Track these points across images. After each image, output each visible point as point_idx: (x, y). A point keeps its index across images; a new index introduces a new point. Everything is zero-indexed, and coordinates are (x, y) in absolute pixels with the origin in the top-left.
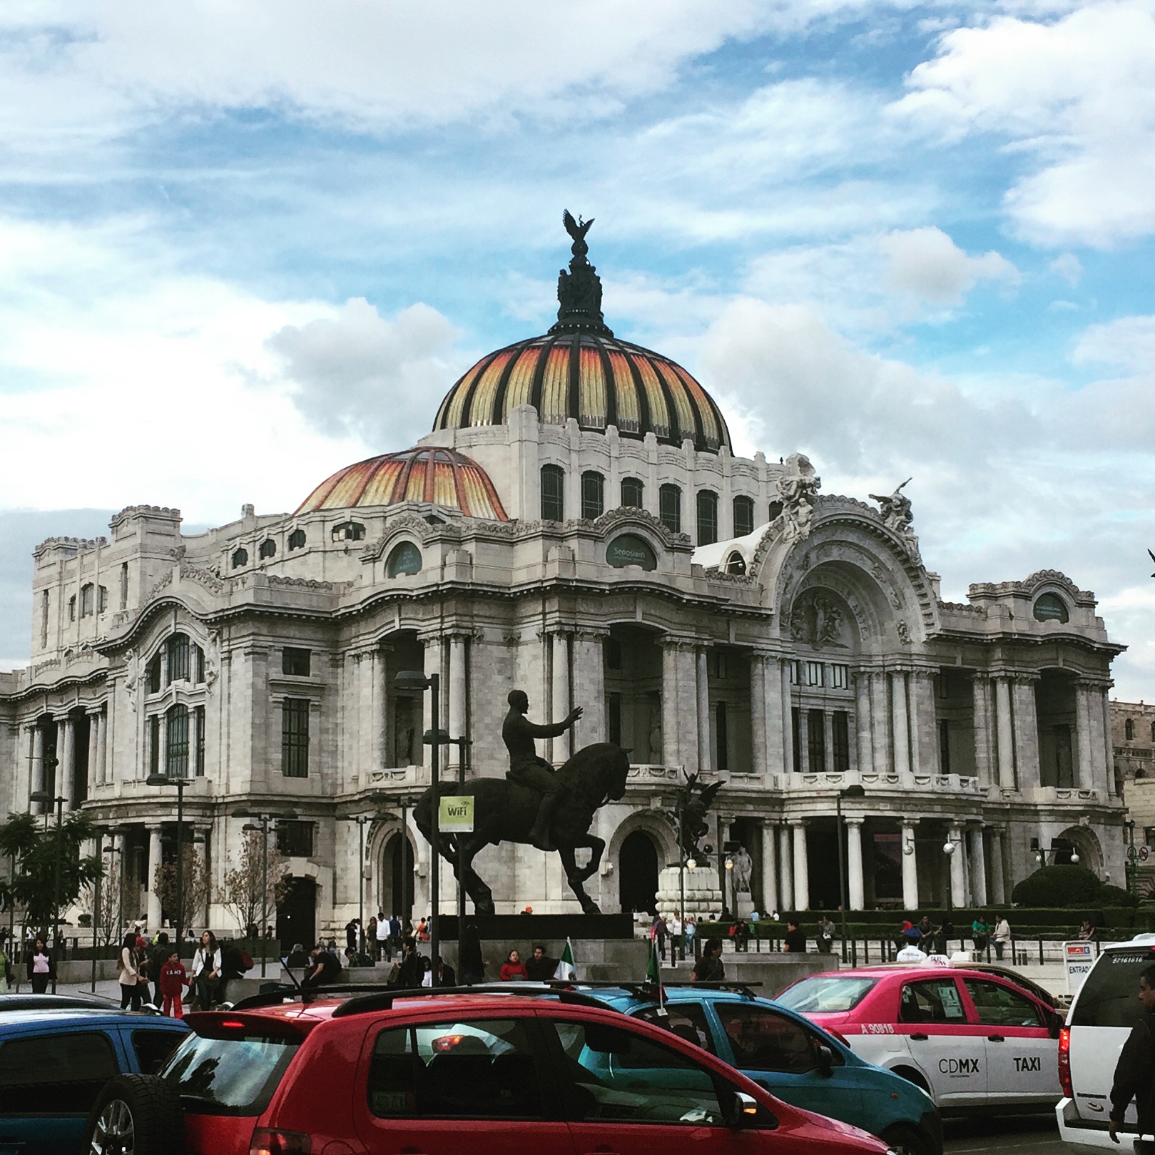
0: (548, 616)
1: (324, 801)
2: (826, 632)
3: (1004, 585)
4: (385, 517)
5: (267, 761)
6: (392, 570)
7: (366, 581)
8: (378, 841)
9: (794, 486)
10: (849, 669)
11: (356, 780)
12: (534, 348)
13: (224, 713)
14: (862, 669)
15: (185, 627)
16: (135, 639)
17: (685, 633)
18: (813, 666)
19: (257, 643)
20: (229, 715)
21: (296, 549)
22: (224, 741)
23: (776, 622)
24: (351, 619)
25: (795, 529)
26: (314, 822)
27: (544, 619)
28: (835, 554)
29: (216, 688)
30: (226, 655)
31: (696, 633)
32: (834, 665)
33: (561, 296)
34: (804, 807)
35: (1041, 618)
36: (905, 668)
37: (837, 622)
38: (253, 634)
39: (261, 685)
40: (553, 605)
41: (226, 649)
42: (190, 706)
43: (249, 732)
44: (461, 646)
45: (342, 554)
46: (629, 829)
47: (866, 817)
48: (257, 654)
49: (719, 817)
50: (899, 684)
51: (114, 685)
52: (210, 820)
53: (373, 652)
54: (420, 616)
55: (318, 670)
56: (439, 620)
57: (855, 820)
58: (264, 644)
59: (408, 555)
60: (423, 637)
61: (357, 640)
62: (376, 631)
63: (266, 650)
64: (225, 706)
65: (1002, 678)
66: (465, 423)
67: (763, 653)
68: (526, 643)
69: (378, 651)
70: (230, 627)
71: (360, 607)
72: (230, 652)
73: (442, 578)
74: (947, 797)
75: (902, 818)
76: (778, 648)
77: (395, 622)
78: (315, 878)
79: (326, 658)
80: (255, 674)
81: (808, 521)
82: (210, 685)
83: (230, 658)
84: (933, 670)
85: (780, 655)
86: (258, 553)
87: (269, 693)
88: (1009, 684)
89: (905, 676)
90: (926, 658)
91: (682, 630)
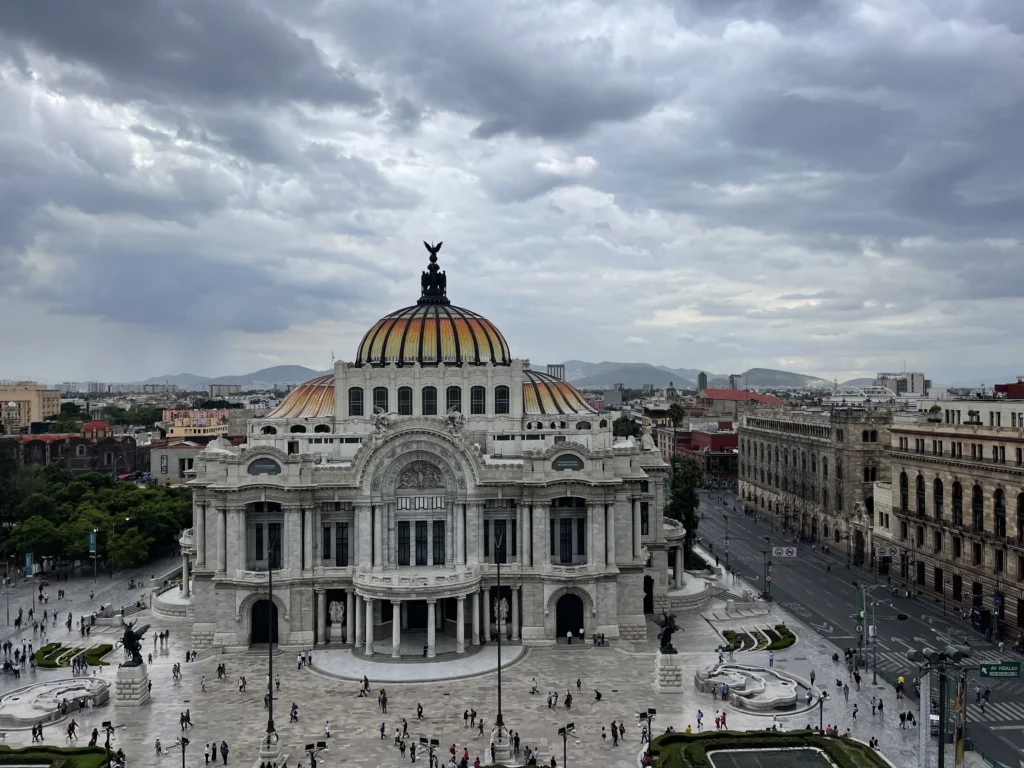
2: (431, 481)
17: (292, 504)
18: (421, 499)
23: (367, 488)
32: (435, 497)
37: (435, 476)
49: (315, 591)
50: (459, 511)
65: (524, 505)
67: (359, 504)
76: (369, 501)
84: (481, 502)
85: (369, 505)
88: (531, 508)
89: (464, 506)
90: (476, 496)
91: (291, 502)
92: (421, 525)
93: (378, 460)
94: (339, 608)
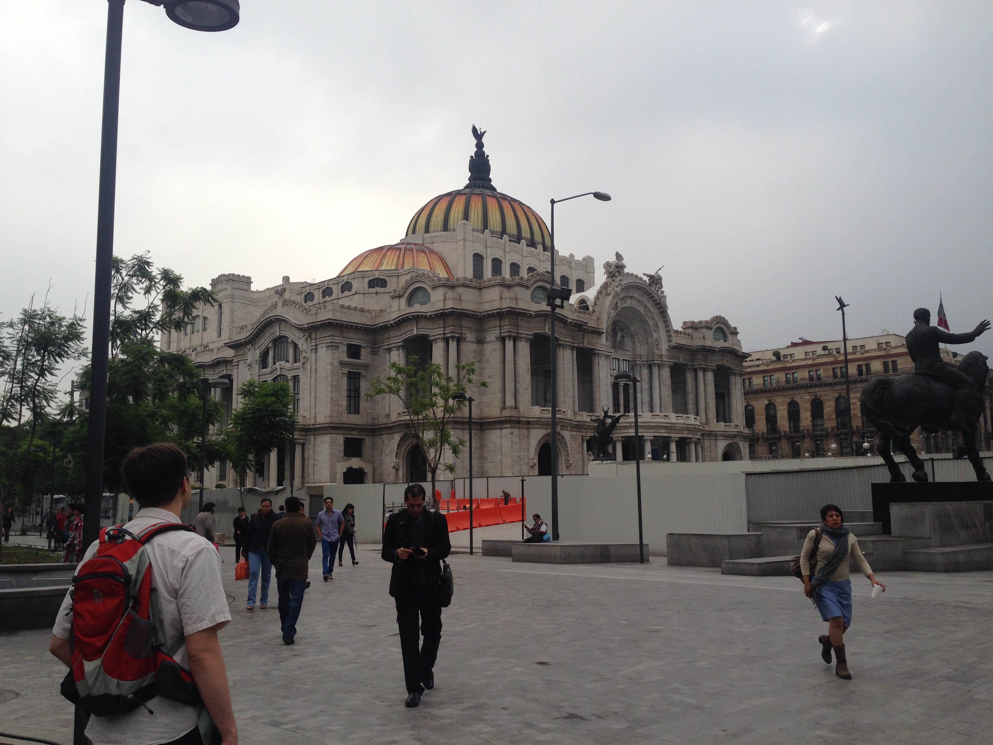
0: (503, 328)
1: (368, 427)
2: (621, 343)
3: (700, 322)
4: (398, 276)
5: (339, 405)
6: (410, 302)
7: (395, 307)
8: (403, 449)
9: (613, 267)
10: (630, 363)
11: (388, 416)
12: (462, 194)
13: (313, 380)
14: (637, 362)
15: (285, 332)
16: (252, 340)
17: (567, 340)
18: (614, 360)
19: (333, 341)
20: (316, 380)
21: (346, 292)
22: (313, 394)
23: (604, 336)
24: (385, 328)
25: (614, 289)
26: (363, 439)
27: (500, 330)
28: (628, 303)
29: (308, 366)
30: (314, 347)
31: (572, 339)
32: (624, 360)
33: (471, 170)
34: (623, 431)
35: (716, 339)
36: (658, 362)
37: (625, 338)
38: (332, 336)
39: (336, 364)
40: (506, 321)
41: (314, 344)
42: (289, 376)
43: (329, 389)
44: (455, 343)
45: (374, 295)
46: (542, 442)
47: (654, 436)
48: (333, 346)
49: (582, 436)
50: (655, 370)
51: (238, 365)
52: (304, 438)
53: (399, 346)
54: (430, 327)
55: (365, 356)
56: (442, 329)
57: (649, 438)
58: (337, 341)
59: (420, 295)
60: (432, 338)
61: (387, 340)
62: (401, 335)
63: (338, 345)
64: (313, 375)
65: (701, 368)
66: (427, 230)
67: (598, 352)
68: (489, 342)
69: (402, 346)
70: (316, 332)
71: (392, 322)
72: (316, 345)
73: (444, 306)
74: (690, 426)
75: (670, 437)
76: (605, 350)
77: (414, 331)
78: (363, 469)
79: (368, 350)
80: (333, 358)
81: (619, 285)
82: (304, 364)
83: (316, 349)
84: (670, 364)
85: (607, 353)
86: (321, 295)
87: (340, 368)
88: (704, 371)
89: (658, 366)
90: (668, 357)
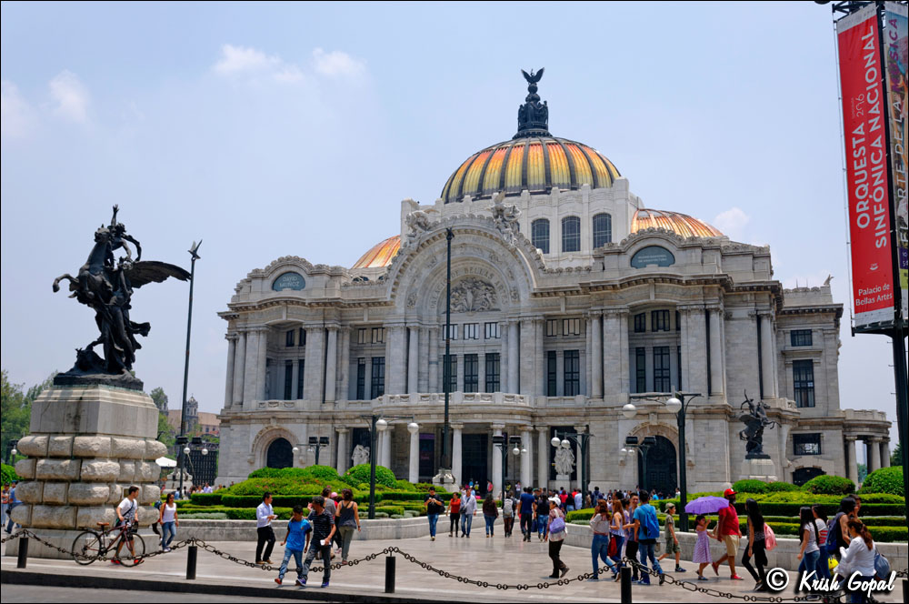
2: (483, 303)
17: (315, 322)
18: (471, 326)
23: (401, 305)
31: (324, 321)
32: (486, 323)
35: (639, 266)
37: (487, 295)
76: (402, 321)
84: (540, 318)
85: (402, 325)
88: (601, 319)
89: (519, 325)
90: (533, 311)
91: (313, 320)
92: (471, 359)
93: (414, 270)
94: (363, 454)
